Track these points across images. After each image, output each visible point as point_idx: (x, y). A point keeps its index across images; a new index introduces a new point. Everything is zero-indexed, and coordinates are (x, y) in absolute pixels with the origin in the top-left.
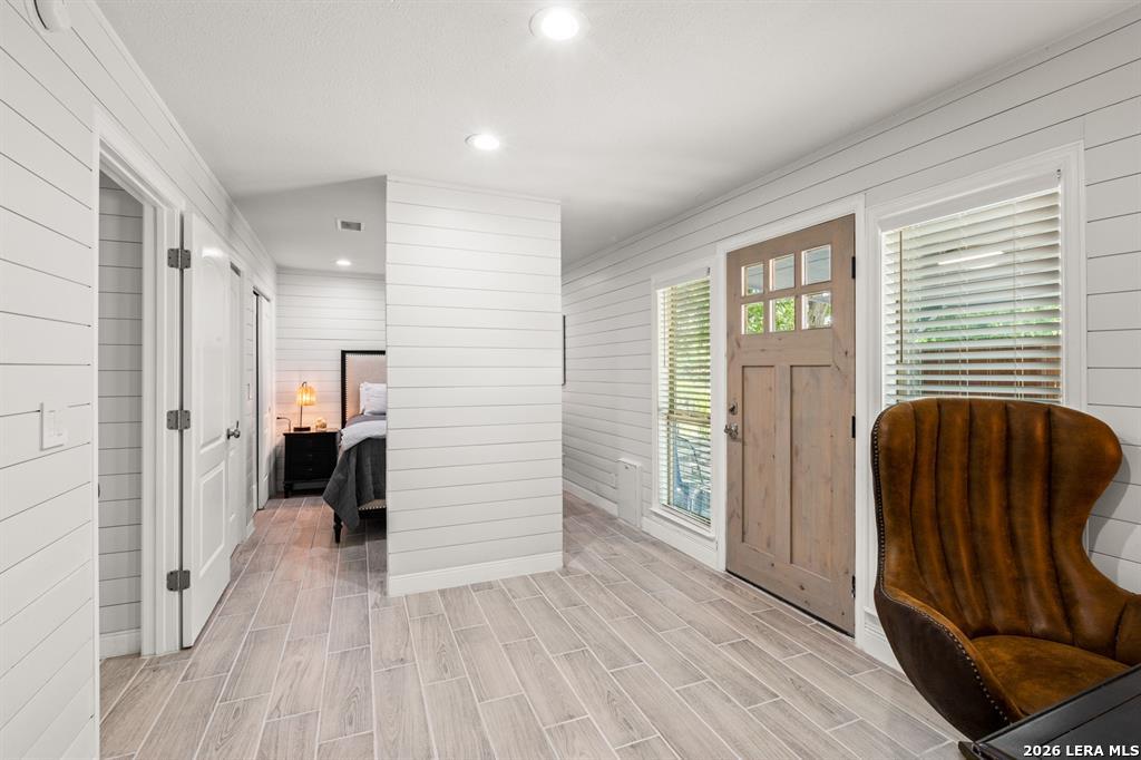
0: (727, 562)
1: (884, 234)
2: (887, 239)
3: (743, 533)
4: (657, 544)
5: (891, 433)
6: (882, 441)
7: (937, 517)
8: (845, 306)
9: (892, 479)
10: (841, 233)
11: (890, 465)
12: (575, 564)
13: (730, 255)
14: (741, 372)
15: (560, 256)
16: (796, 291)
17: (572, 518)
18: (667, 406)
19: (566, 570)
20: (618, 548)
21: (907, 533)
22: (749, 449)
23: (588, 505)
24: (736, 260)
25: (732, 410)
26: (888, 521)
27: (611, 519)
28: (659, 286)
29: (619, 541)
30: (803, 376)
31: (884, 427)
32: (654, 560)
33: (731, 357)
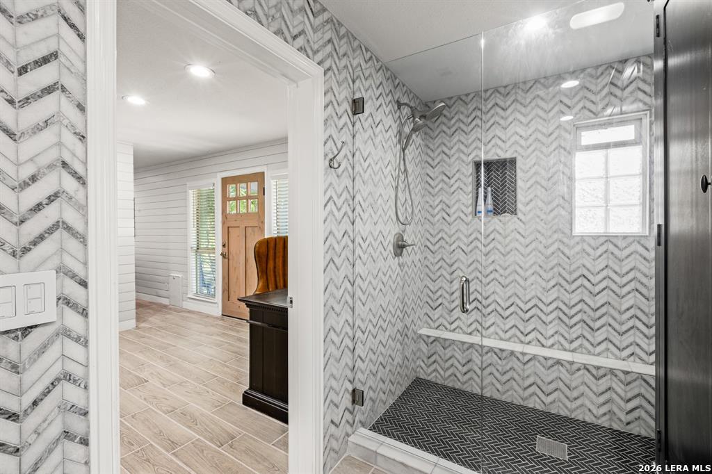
0: (222, 311)
1: (272, 181)
2: (273, 182)
3: (229, 297)
4: (190, 312)
5: (259, 247)
6: (257, 249)
7: (275, 272)
8: (261, 206)
9: (259, 261)
10: (260, 177)
11: (259, 256)
12: (143, 325)
13: (222, 179)
14: (227, 230)
15: (132, 162)
16: (248, 198)
17: (140, 309)
18: (196, 246)
19: (137, 327)
20: (168, 316)
21: (265, 277)
22: (231, 262)
23: (151, 303)
24: (226, 182)
25: (224, 246)
26: (260, 275)
27: (165, 306)
28: (191, 188)
29: (169, 314)
30: (249, 230)
31: (257, 245)
32: (187, 317)
33: (223, 223)
